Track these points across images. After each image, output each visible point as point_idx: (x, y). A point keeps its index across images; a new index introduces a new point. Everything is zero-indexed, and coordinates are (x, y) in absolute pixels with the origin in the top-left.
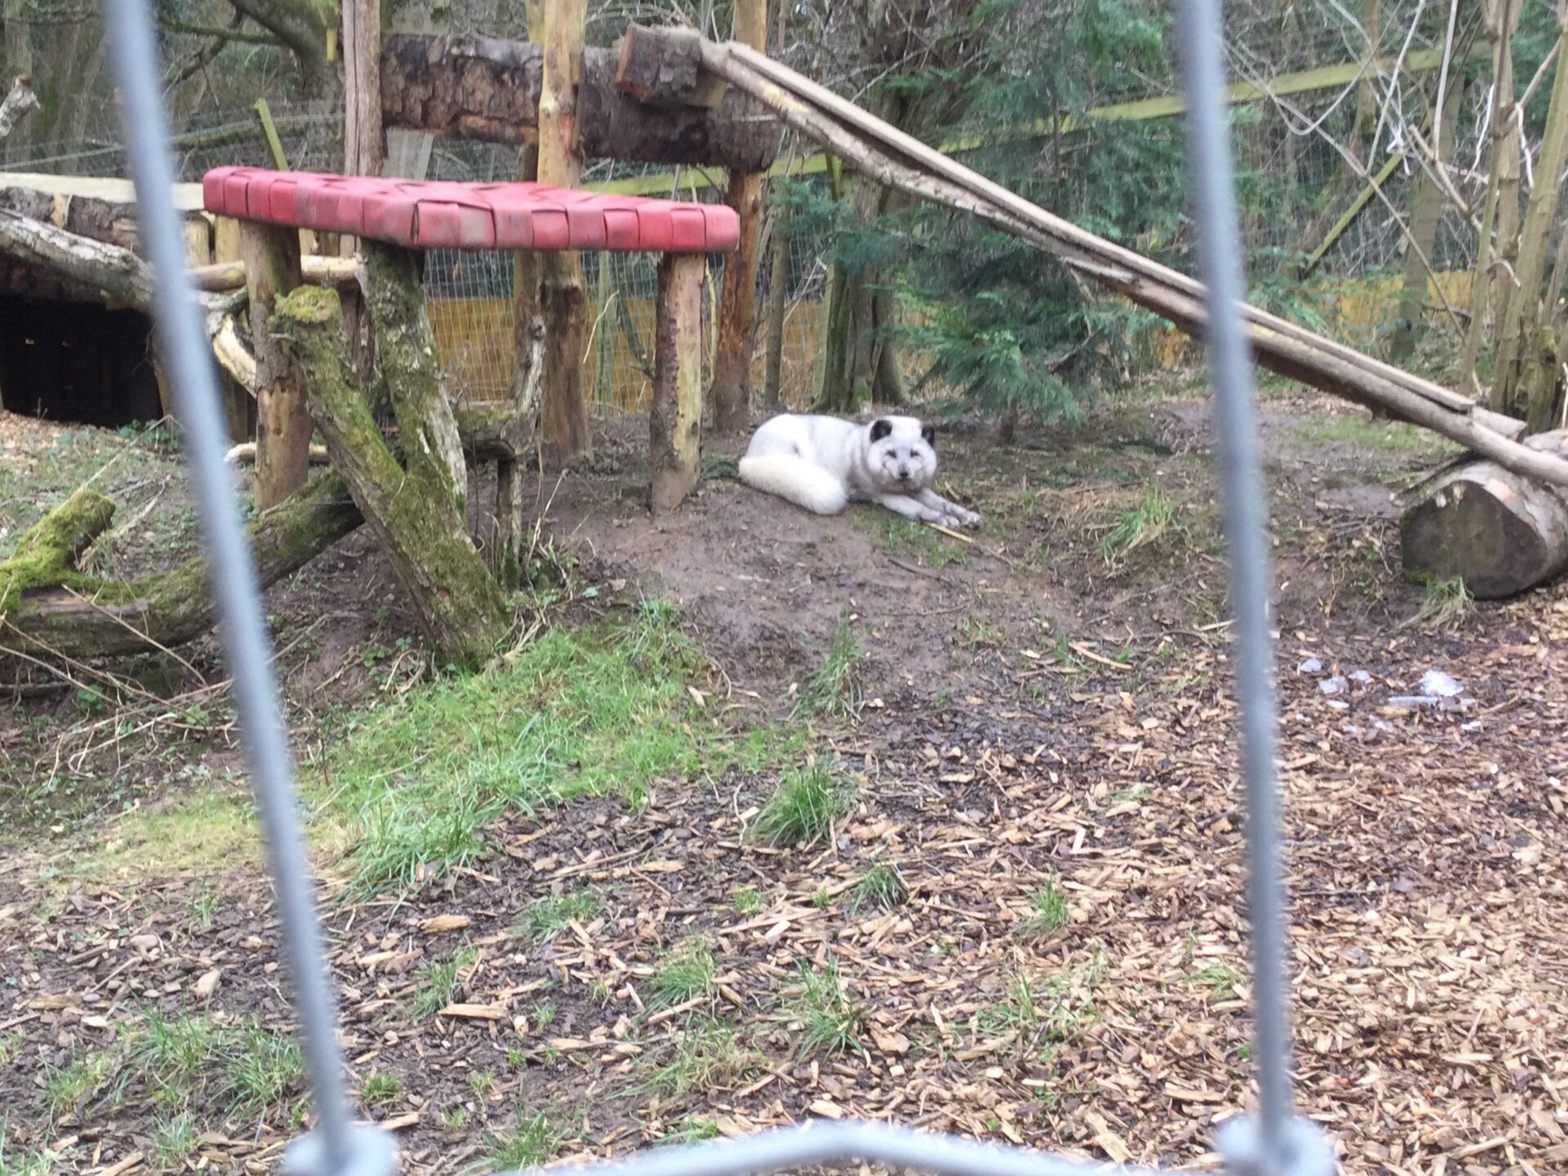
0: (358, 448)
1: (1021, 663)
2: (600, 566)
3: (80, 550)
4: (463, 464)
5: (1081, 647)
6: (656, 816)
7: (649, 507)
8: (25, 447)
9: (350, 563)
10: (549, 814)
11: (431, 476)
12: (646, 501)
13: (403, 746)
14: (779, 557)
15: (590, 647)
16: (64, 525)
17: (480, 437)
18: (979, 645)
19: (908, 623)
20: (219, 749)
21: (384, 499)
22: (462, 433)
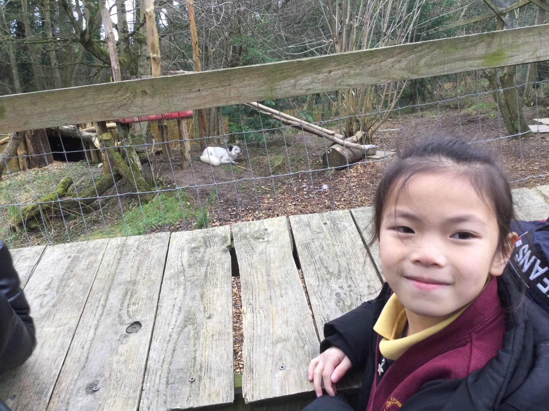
0: (119, 163)
1: (251, 191)
2: (171, 181)
3: (68, 188)
4: (140, 164)
5: (263, 187)
6: (178, 226)
7: (182, 168)
8: (59, 168)
9: (123, 185)
10: (158, 228)
11: (134, 167)
12: (181, 167)
13: (133, 219)
14: (206, 176)
15: (168, 197)
16: (64, 183)
17: (143, 158)
18: (243, 188)
19: (230, 186)
20: (98, 223)
21: (125, 172)
22: (139, 158)
